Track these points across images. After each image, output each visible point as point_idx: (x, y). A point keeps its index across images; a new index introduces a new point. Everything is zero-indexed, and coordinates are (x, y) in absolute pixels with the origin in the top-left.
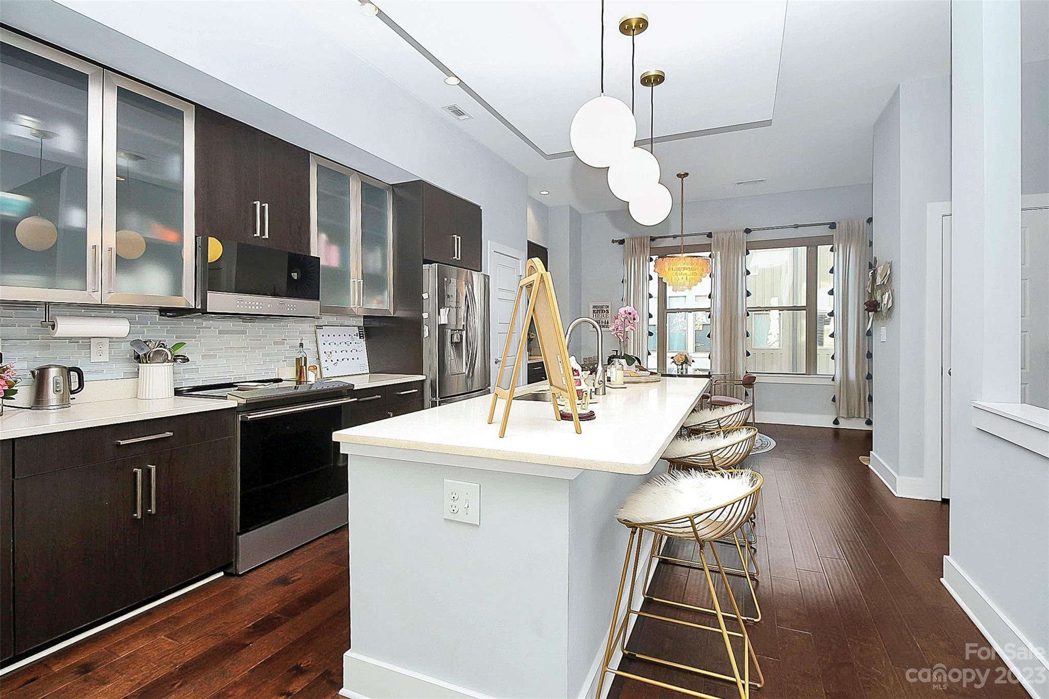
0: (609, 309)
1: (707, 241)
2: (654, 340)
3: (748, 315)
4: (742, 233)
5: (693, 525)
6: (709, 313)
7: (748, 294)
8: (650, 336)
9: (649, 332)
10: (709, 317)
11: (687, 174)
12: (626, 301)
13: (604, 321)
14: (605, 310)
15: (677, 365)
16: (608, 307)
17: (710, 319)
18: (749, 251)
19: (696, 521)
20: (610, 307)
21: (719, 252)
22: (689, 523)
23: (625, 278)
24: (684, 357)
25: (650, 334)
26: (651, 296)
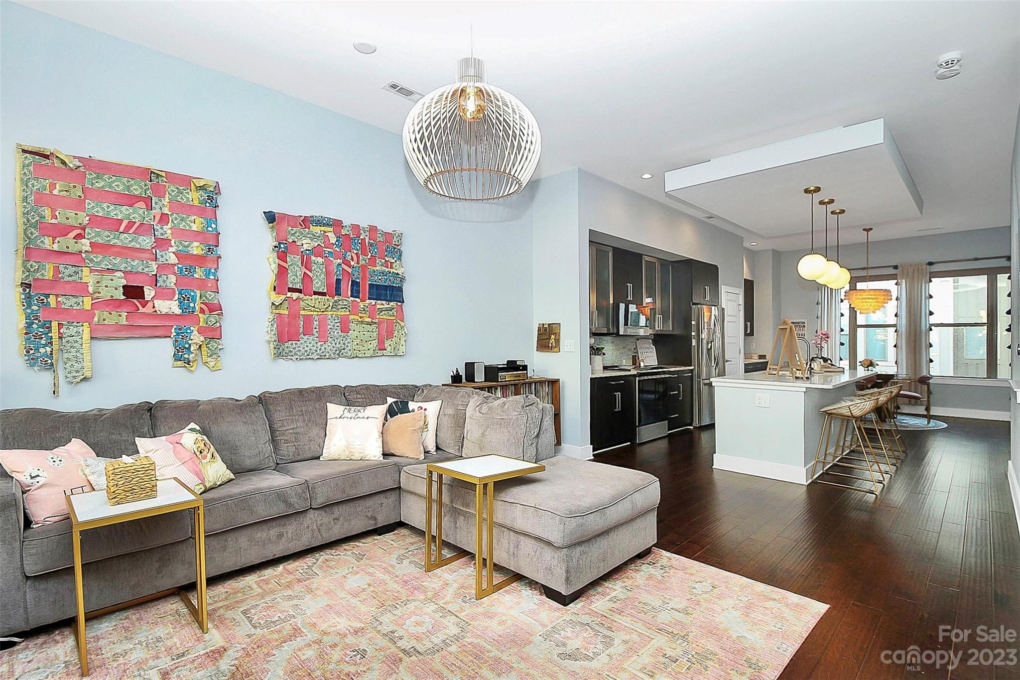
0: (806, 325)
1: (893, 271)
2: (846, 348)
3: (931, 330)
4: (925, 266)
5: (851, 412)
6: (895, 328)
7: (931, 313)
8: (842, 345)
9: (841, 343)
10: (896, 332)
11: (871, 229)
12: (820, 319)
13: (801, 334)
14: (802, 325)
15: (864, 367)
16: (804, 323)
17: (896, 333)
18: (932, 279)
19: (851, 407)
20: (806, 323)
21: (904, 281)
22: (848, 408)
23: (820, 301)
24: (869, 362)
25: (842, 344)
26: (842, 315)
